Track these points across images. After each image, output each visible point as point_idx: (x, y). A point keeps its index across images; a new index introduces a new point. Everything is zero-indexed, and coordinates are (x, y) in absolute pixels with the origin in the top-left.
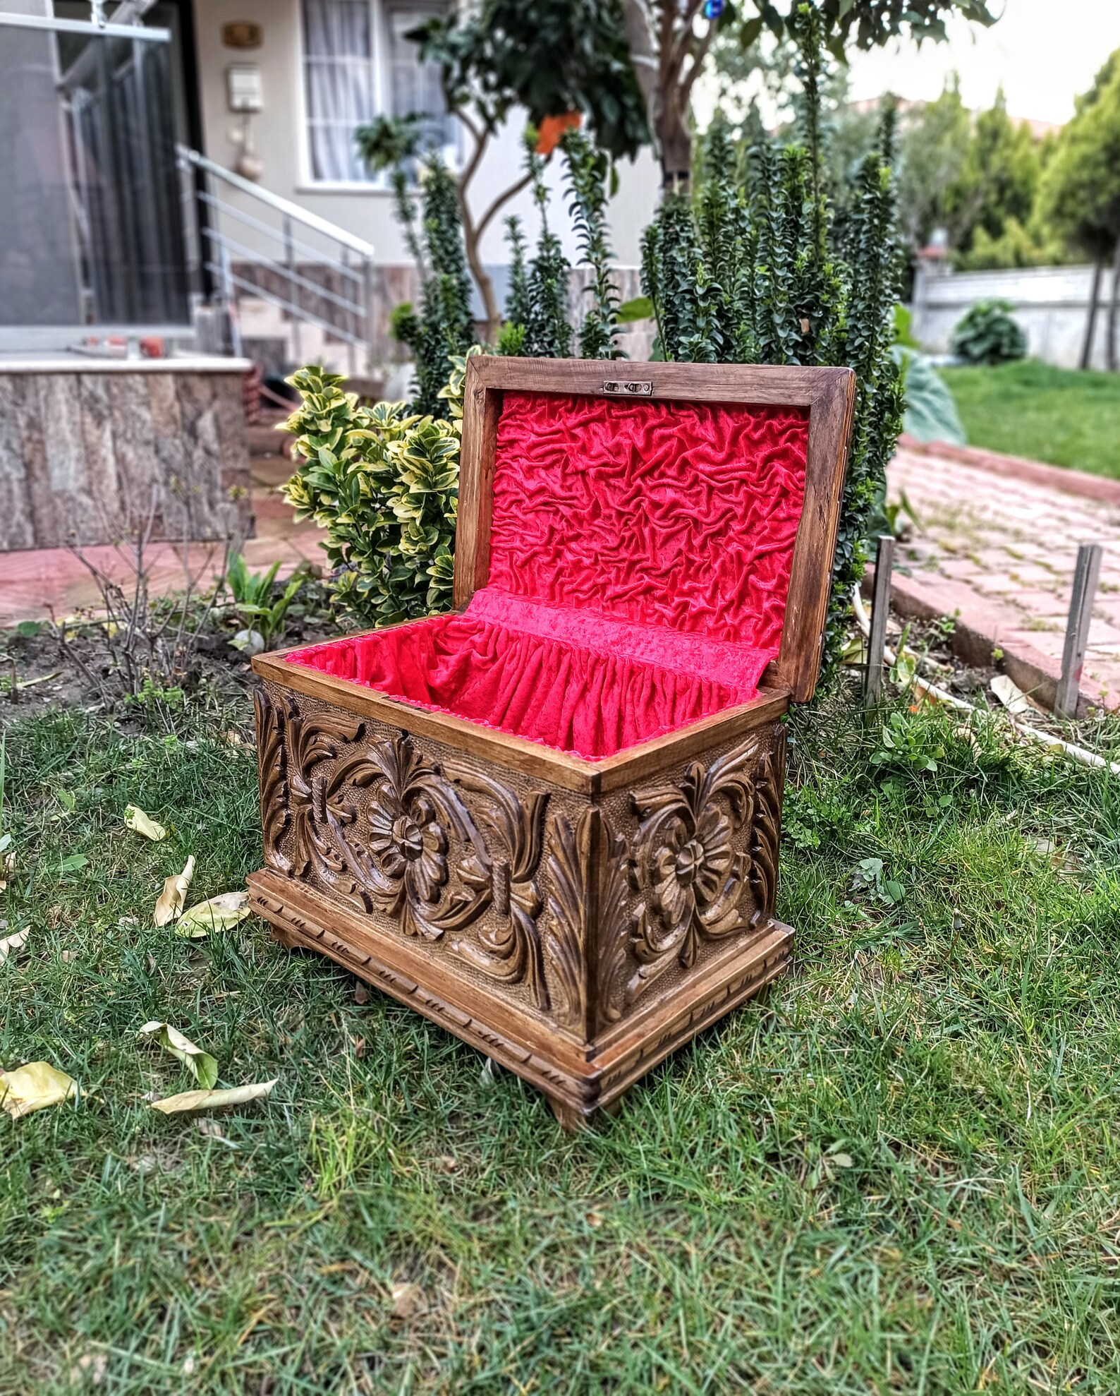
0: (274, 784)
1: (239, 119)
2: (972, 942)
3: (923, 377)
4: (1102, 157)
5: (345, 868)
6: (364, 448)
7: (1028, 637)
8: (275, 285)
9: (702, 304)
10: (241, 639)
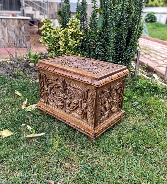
0: (42, 88)
2: (152, 115)
5: (54, 101)
6: (54, 33)
7: (159, 68)
9: (112, 11)
10: (31, 64)
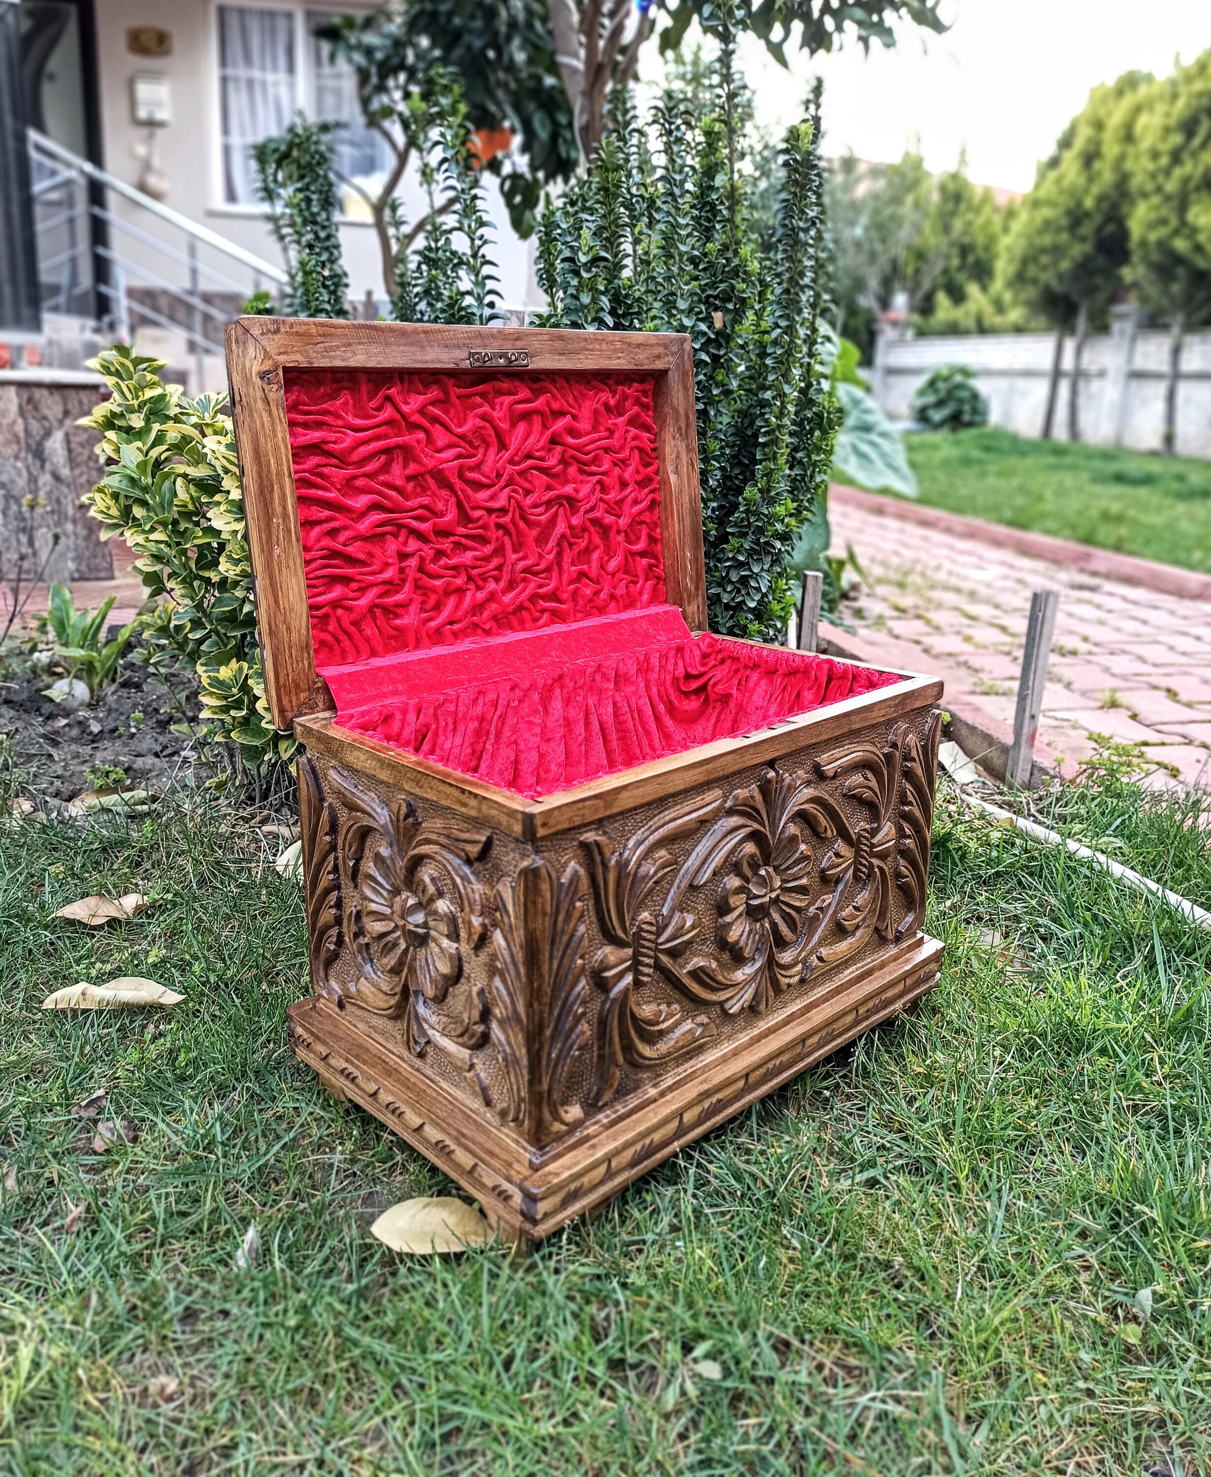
1: (144, 132)
3: (870, 419)
4: (1064, 222)
6: (182, 446)
7: (979, 701)
8: (181, 314)
9: (585, 275)
10: (60, 689)
